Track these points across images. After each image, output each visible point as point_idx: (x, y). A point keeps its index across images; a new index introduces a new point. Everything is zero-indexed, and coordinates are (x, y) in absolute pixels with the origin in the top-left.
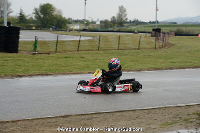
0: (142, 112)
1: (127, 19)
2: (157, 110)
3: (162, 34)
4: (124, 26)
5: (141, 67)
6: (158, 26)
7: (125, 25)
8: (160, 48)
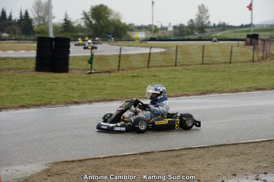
0: (247, 146)
1: (209, 23)
2: (266, 143)
3: (260, 41)
4: (205, 32)
5: (236, 86)
6: (254, 31)
7: (207, 30)
8: (259, 61)
